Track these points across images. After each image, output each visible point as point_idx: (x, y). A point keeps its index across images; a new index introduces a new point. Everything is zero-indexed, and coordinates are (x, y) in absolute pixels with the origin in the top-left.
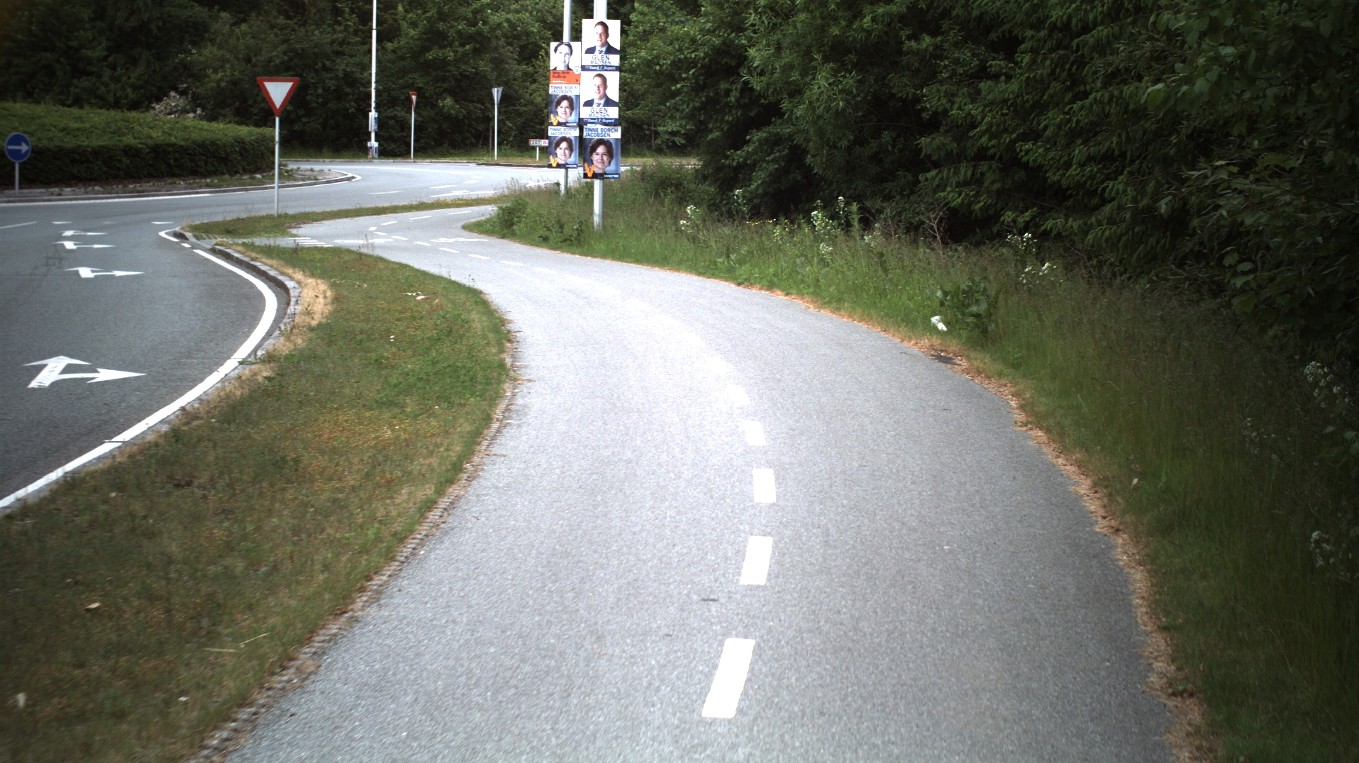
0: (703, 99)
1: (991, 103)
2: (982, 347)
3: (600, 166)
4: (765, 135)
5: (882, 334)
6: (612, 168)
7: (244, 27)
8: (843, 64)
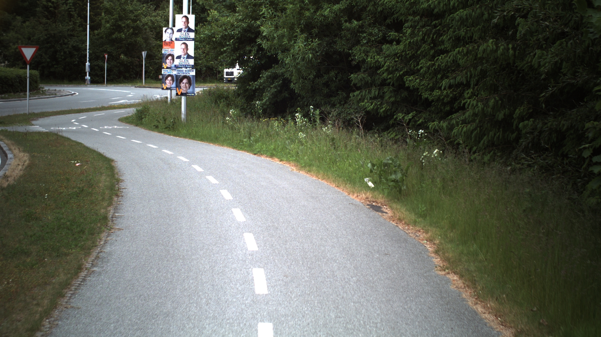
0: (238, 55)
1: (388, 56)
2: (398, 200)
3: (184, 89)
4: (269, 74)
5: (336, 188)
6: (190, 90)
7: (27, 23)
8: (310, 34)
